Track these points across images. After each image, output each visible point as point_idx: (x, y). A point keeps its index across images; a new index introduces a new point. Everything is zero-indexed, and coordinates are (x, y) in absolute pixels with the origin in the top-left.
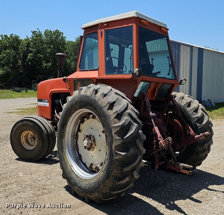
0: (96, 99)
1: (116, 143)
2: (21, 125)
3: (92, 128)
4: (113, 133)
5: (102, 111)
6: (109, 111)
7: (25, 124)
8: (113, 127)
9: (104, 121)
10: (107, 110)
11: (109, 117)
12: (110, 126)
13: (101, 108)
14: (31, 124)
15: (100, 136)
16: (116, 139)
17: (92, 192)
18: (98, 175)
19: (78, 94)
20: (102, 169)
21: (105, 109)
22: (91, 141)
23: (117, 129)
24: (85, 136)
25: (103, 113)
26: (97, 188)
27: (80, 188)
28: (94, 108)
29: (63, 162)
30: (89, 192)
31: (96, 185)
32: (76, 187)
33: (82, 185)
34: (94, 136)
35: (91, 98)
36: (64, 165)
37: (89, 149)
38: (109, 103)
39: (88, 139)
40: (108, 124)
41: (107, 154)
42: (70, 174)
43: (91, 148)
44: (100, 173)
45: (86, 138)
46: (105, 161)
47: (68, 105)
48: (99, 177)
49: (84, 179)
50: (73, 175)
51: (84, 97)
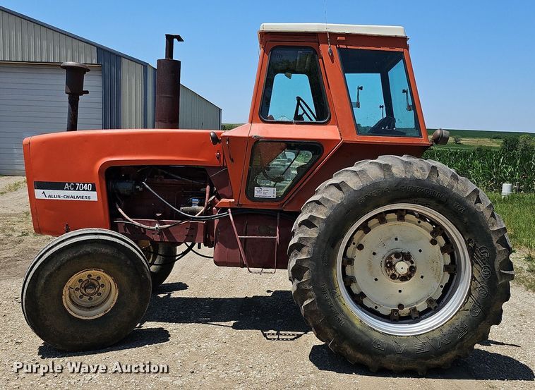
0: (445, 185)
1: (501, 257)
2: (74, 258)
3: (396, 239)
4: (495, 242)
5: (465, 206)
6: (478, 204)
7: (88, 254)
8: (493, 231)
9: (471, 223)
10: (475, 203)
11: (481, 215)
12: (488, 231)
13: (460, 201)
14: (107, 251)
15: (420, 251)
16: (499, 251)
17: (445, 352)
18: (451, 318)
19: (384, 175)
20: (461, 307)
21: (471, 203)
22: (412, 262)
23: (500, 235)
24: (393, 256)
25: (468, 209)
26: (457, 342)
27: (406, 353)
28: (440, 202)
29: (341, 317)
30: (435, 355)
31: (455, 337)
32: (392, 355)
33: (409, 349)
34: (409, 253)
35: (430, 182)
36: (343, 322)
37: (404, 278)
38: (476, 191)
39: (402, 260)
40: (483, 227)
41: (475, 279)
42: (367, 336)
43: (410, 277)
44: (458, 314)
45: (395, 260)
46: (472, 292)
47: (353, 199)
48: (457, 323)
49: (408, 336)
50: (376, 336)
51: (408, 182)
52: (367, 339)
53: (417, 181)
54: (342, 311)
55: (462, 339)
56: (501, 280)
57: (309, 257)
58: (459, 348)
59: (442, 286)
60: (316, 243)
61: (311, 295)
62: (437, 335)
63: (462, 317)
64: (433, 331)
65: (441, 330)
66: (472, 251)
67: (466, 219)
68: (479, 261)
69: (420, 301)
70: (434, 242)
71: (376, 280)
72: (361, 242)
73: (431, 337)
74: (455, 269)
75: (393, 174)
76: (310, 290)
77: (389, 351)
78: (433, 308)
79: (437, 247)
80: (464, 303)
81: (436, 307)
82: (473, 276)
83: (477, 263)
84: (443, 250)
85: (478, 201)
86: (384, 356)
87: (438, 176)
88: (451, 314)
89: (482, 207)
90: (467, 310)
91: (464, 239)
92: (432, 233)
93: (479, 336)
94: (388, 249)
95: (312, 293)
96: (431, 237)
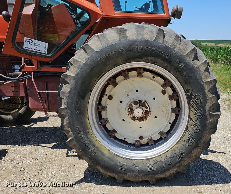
0: (169, 45)
1: (211, 102)
3: (137, 91)
4: (206, 91)
5: (184, 63)
6: (195, 61)
8: (206, 83)
9: (189, 76)
10: (193, 60)
11: (197, 69)
12: (202, 82)
13: (181, 59)
15: (154, 99)
16: (210, 98)
17: (168, 170)
18: (173, 147)
19: (120, 38)
20: (180, 139)
21: (189, 60)
22: (147, 108)
23: (211, 85)
24: (133, 104)
25: (187, 65)
26: (177, 163)
27: (141, 172)
28: (165, 60)
29: (93, 149)
30: (161, 172)
31: (175, 160)
32: (131, 173)
33: (143, 168)
34: (145, 101)
35: (157, 43)
36: (95, 152)
37: (141, 119)
38: (194, 50)
39: (139, 107)
40: (198, 79)
41: (191, 119)
42: (113, 161)
43: (146, 118)
44: (178, 144)
45: (134, 107)
46: (189, 128)
47: (95, 59)
48: (177, 150)
49: (143, 160)
50: (120, 161)
51: (138, 43)
52: (113, 163)
53: (146, 42)
54: (94, 145)
55: (180, 161)
56: (210, 119)
57: (65, 107)
58: (178, 167)
59: (170, 123)
60: (69, 96)
61: (70, 134)
62: (163, 158)
63: (180, 145)
64: (160, 155)
65: (166, 155)
66: (189, 98)
67: (185, 73)
68: (194, 105)
69: (155, 133)
70: (164, 92)
71: (123, 120)
72: (111, 94)
73: (159, 160)
74: (179, 111)
75: (126, 37)
76: (69, 131)
77: (129, 170)
78: (163, 138)
79: (166, 96)
80: (183, 136)
81: (165, 137)
82: (189, 117)
83: (193, 107)
84: (171, 97)
85: (196, 58)
86: (125, 174)
87: (164, 37)
88: (173, 144)
89: (198, 64)
90: (185, 141)
91: (184, 89)
92: (162, 86)
93: (193, 158)
94: (131, 98)
95: (71, 133)
96: (162, 89)
